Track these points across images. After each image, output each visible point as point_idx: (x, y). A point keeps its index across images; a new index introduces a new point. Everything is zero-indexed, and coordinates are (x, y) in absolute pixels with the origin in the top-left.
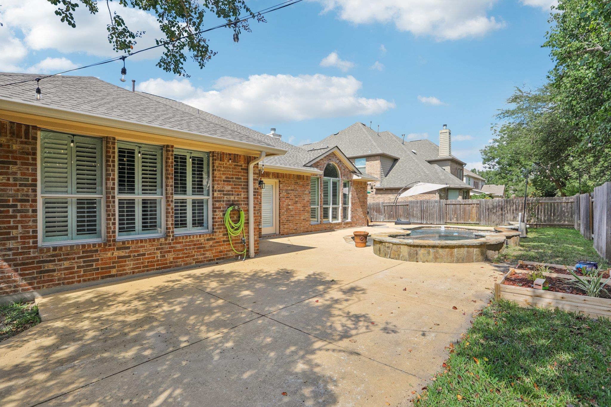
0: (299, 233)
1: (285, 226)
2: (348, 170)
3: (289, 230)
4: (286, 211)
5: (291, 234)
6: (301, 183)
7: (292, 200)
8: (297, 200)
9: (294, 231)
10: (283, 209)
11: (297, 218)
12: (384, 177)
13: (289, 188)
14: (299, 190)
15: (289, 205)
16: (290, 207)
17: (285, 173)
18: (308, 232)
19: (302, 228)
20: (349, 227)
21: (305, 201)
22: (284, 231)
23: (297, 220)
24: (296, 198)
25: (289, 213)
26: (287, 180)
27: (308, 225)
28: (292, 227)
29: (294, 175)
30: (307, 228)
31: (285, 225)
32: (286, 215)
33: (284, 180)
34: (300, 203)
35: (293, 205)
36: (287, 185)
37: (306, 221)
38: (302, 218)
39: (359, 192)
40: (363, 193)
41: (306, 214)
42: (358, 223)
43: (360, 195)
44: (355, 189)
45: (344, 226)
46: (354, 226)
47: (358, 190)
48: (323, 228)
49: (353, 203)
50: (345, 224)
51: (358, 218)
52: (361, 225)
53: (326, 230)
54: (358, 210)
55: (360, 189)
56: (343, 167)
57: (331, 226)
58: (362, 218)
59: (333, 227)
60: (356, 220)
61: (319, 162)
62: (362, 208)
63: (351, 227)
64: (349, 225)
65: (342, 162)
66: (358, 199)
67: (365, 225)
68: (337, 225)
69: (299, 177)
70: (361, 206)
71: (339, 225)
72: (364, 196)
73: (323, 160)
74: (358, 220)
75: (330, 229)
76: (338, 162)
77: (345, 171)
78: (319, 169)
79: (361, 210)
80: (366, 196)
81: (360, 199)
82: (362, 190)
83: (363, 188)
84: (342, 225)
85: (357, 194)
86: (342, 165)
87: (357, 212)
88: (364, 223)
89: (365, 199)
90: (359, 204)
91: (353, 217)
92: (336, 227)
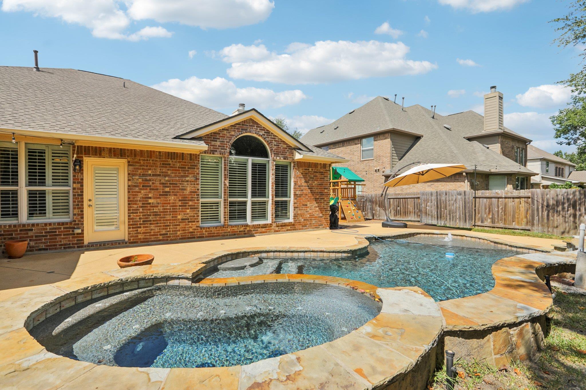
0: (171, 240)
1: (139, 230)
2: (285, 146)
3: (150, 235)
4: (142, 207)
5: (152, 241)
6: (178, 165)
7: (157, 189)
8: (167, 189)
9: (161, 237)
10: (136, 204)
11: (168, 217)
12: (398, 160)
13: (150, 172)
14: (173, 175)
16: (150, 201)
17: (138, 149)
18: (194, 238)
19: (179, 233)
20: (287, 230)
21: (187, 192)
22: (137, 236)
23: (167, 220)
24: (166, 187)
25: (149, 210)
26: (144, 160)
27: (194, 227)
28: (157, 230)
29: (160, 152)
30: (191, 232)
31: (140, 227)
32: (142, 213)
33: (136, 160)
34: (175, 195)
35: (159, 198)
36: (145, 168)
37: (189, 222)
38: (179, 217)
39: (310, 178)
40: (320, 180)
41: (188, 211)
42: (308, 224)
43: (314, 182)
44: (302, 174)
45: (277, 229)
46: (300, 229)
47: (309, 176)
48: (229, 232)
49: (297, 195)
50: (281, 226)
51: (309, 218)
52: (316, 228)
53: (235, 235)
54: (308, 206)
55: (312, 174)
56: (273, 142)
57: (248, 229)
58: (317, 217)
59: (254, 230)
60: (303, 220)
61: (220, 134)
62: (317, 203)
63: (293, 230)
64: (289, 228)
65: (272, 133)
66: (309, 188)
67: (324, 227)
68: (262, 228)
69: (173, 155)
70: (315, 199)
71: (266, 227)
72: (322, 184)
73: (227, 130)
74: (308, 220)
75: (246, 234)
76: (264, 133)
77: (279, 148)
78: (218, 143)
79: (317, 205)
80: (326, 185)
81: (312, 188)
82: (317, 176)
83: (319, 172)
84: (272, 227)
85: (306, 182)
86: (273, 138)
87: (306, 207)
88: (322, 225)
89: (325, 189)
90: (310, 197)
91: (297, 216)
92: (257, 230)
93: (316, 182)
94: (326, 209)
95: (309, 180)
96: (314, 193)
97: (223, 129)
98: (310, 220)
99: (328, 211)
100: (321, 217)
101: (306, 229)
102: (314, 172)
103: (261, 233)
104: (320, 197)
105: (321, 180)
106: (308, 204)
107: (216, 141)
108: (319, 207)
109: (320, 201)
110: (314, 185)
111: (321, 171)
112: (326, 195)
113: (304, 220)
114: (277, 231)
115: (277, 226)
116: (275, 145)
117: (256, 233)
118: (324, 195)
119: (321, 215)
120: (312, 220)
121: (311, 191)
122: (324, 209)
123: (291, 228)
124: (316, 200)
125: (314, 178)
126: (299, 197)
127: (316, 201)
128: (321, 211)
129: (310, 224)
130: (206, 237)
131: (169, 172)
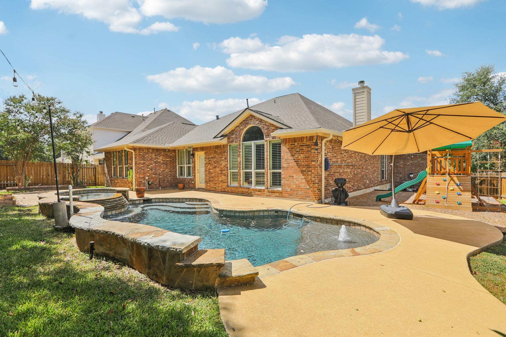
0: (217, 191)
1: (208, 184)
2: (273, 128)
3: (211, 188)
4: (208, 173)
5: (211, 190)
6: (219, 152)
7: (213, 165)
8: (216, 165)
9: (214, 189)
11: (216, 179)
13: (210, 156)
14: (217, 157)
15: (210, 169)
16: (211, 171)
17: (207, 146)
18: (225, 192)
19: (220, 188)
21: (222, 166)
22: (207, 187)
23: (216, 181)
24: (215, 163)
25: (210, 175)
26: (209, 151)
27: (225, 186)
28: (213, 186)
29: (213, 146)
30: (224, 189)
32: (208, 176)
33: (207, 151)
34: (218, 168)
35: (213, 169)
36: (209, 154)
37: (223, 183)
38: (220, 180)
39: (296, 152)
40: (306, 153)
41: (223, 176)
42: (294, 194)
43: (300, 156)
44: (288, 149)
45: (268, 194)
46: (287, 197)
47: (295, 150)
48: (240, 191)
49: (284, 167)
50: (272, 192)
51: (295, 188)
52: (302, 198)
53: (243, 193)
54: (294, 177)
55: (298, 148)
56: (265, 127)
57: (250, 191)
58: (303, 189)
59: (253, 193)
60: (289, 190)
61: (235, 130)
62: (303, 175)
63: (281, 197)
64: (277, 194)
65: (264, 121)
66: (295, 161)
67: (311, 199)
68: (258, 191)
69: (217, 147)
70: (301, 171)
71: (261, 191)
72: (309, 157)
73: (238, 126)
74: (295, 190)
75: (248, 194)
76: (258, 122)
77: (269, 130)
78: (234, 136)
79: (303, 177)
80: (314, 157)
81: (298, 161)
82: (303, 149)
83: (305, 145)
84: (265, 192)
85: (292, 156)
86: (264, 124)
87: (293, 179)
88: (310, 197)
89: (312, 161)
90: (297, 169)
91: (284, 186)
92: (255, 193)
93: (302, 155)
94: (313, 181)
95: (295, 154)
96: (300, 165)
97: (236, 127)
98: (297, 190)
99: (316, 183)
100: (308, 189)
101: (292, 198)
102: (300, 146)
103: (258, 195)
104: (306, 169)
105: (307, 153)
106: (294, 175)
107: (233, 135)
108: (305, 179)
109: (306, 173)
110: (300, 158)
111: (308, 143)
112: (313, 167)
113: (291, 190)
114: (268, 196)
115: (268, 192)
116: (266, 129)
117: (255, 195)
118: (311, 167)
119: (308, 187)
120: (298, 191)
121: (297, 163)
122: (311, 181)
123: (279, 195)
124: (302, 172)
125: (299, 152)
126: (287, 169)
127: (302, 173)
128: (307, 183)
129: (296, 194)
130: (230, 192)
131: (216, 156)
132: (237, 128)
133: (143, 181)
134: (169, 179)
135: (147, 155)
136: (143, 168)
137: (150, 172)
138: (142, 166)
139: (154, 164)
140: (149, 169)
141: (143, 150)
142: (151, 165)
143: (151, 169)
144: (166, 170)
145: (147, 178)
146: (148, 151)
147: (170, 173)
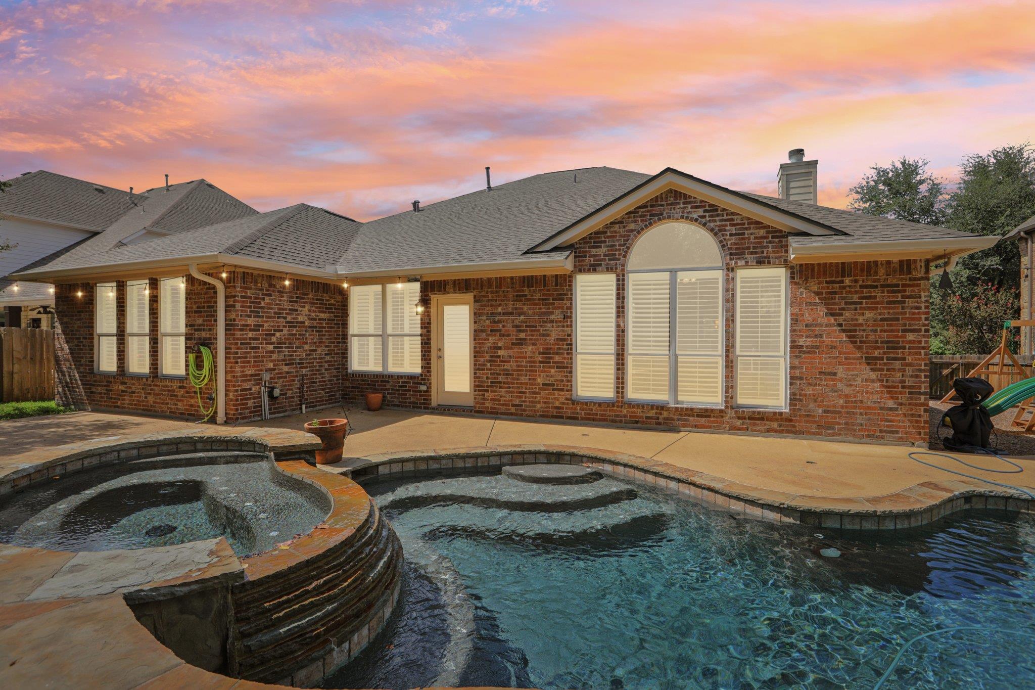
0: (528, 416)
1: (487, 394)
2: (762, 232)
3: (500, 405)
4: (490, 361)
5: (502, 414)
6: (538, 295)
7: (509, 335)
8: (522, 335)
9: (513, 410)
10: (482, 357)
11: (524, 379)
13: (500, 309)
14: (530, 312)
15: (500, 348)
16: (500, 353)
17: (485, 276)
18: (562, 417)
19: (538, 406)
20: (769, 431)
21: (551, 340)
22: (484, 404)
23: (521, 384)
24: (520, 331)
25: (499, 366)
26: (492, 292)
27: (562, 400)
28: (508, 398)
29: (512, 278)
30: (557, 408)
31: (487, 391)
32: (490, 370)
33: (483, 293)
34: (534, 344)
35: (511, 349)
36: (494, 303)
37: (553, 390)
38: (540, 380)
39: (846, 303)
40: (885, 308)
41: (553, 371)
42: (839, 423)
43: (863, 314)
44: (817, 293)
45: (738, 423)
46: (809, 433)
47: (843, 298)
48: (625, 416)
49: (802, 347)
50: (750, 418)
51: (842, 407)
52: (868, 436)
53: (636, 422)
54: (839, 375)
55: (856, 292)
56: (728, 228)
57: (665, 414)
58: (874, 409)
59: (678, 420)
60: (820, 411)
61: (606, 232)
62: (872, 370)
63: (788, 432)
64: (775, 425)
65: (724, 210)
66: (844, 331)
67: (901, 439)
68: (698, 416)
69: (529, 281)
70: (866, 358)
71: (709, 416)
72: (898, 319)
73: (621, 222)
74: (840, 412)
75: (659, 424)
76: (702, 214)
77: (743, 239)
78: (603, 250)
79: (873, 375)
80: (913, 319)
81: (855, 331)
82: (875, 297)
83: (882, 286)
84: (726, 419)
85: (832, 315)
86: (727, 220)
87: (833, 380)
88: (897, 432)
89: (904, 331)
90: (848, 353)
91: (801, 400)
92: (688, 420)
93: (869, 314)
94: (910, 387)
95: (843, 309)
96: (861, 341)
97: (611, 223)
98: (848, 413)
99: (921, 394)
100: (891, 409)
101: (829, 435)
102: (861, 287)
103: (695, 426)
104: (884, 353)
105: (889, 308)
106: (841, 371)
107: (600, 247)
108: (881, 381)
109: (885, 364)
110: (860, 321)
111: (892, 280)
112: (910, 348)
113: (824, 411)
114: (739, 429)
115: (739, 418)
116: (731, 235)
117: (684, 426)
118: (904, 348)
119: (890, 403)
120: (854, 413)
121: (849, 337)
122: (903, 387)
123: (780, 426)
124: (870, 361)
125: (861, 303)
126: (809, 352)
127: (868, 364)
128: (888, 392)
129: (846, 424)
130: (582, 419)
131: (525, 308)
132: (617, 226)
133: (254, 389)
134: (327, 377)
135: (267, 299)
136: (254, 343)
137: (275, 356)
138: (251, 335)
139: (285, 331)
140: (271, 348)
141: (256, 283)
142: (278, 334)
143: (278, 346)
144: (319, 350)
145: (266, 377)
146: (270, 285)
147: (328, 358)
